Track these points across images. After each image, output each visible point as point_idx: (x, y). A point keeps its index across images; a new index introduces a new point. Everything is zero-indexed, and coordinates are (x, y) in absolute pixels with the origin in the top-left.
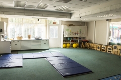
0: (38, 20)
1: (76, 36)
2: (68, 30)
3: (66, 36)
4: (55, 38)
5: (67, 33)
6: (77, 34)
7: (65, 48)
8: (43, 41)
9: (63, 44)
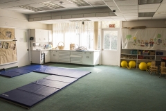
0: (83, 23)
1: (149, 48)
2: (129, 37)
3: (126, 48)
4: (110, 49)
5: (127, 41)
6: (152, 44)
7: (125, 67)
8: (85, 52)
9: (121, 60)
